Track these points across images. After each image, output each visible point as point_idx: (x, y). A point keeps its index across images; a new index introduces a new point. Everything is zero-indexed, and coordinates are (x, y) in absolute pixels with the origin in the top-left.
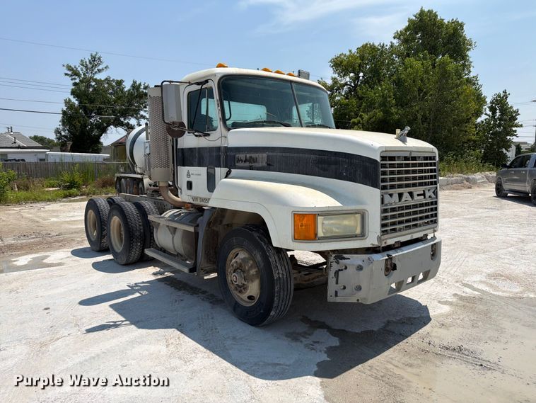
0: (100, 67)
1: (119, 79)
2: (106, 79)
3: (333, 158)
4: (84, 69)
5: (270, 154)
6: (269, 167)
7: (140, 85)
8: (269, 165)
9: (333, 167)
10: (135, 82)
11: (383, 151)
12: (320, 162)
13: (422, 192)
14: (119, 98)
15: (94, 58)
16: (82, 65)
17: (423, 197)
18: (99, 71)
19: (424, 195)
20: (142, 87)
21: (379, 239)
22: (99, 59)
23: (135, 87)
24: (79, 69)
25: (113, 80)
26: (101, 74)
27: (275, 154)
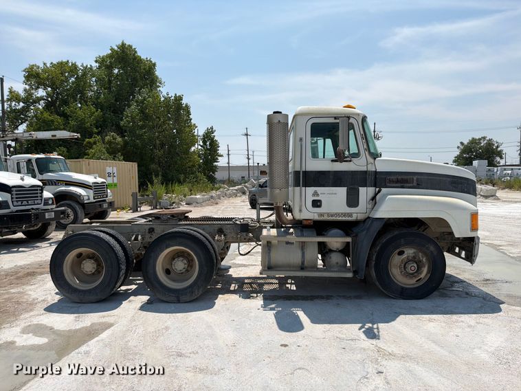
3: (460, 180)
5: (419, 177)
6: (418, 186)
8: (418, 184)
9: (460, 186)
12: (453, 183)
27: (422, 177)
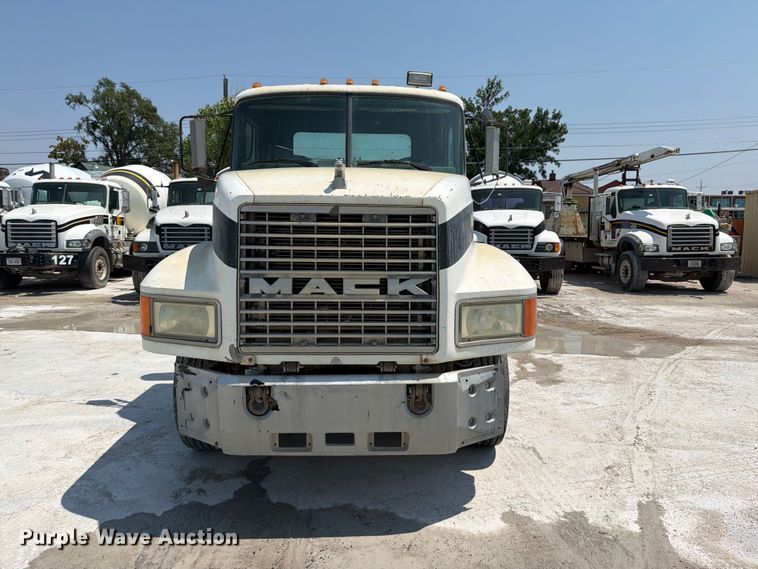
0: (498, 96)
1: (523, 109)
2: (507, 111)
4: (480, 101)
7: (547, 113)
10: (539, 110)
11: (247, 204)
13: (377, 282)
14: (520, 135)
15: (492, 84)
16: (479, 96)
17: (377, 291)
18: (497, 100)
19: (383, 287)
20: (550, 116)
21: (235, 351)
22: (498, 84)
23: (541, 116)
24: (474, 102)
25: (516, 111)
26: (499, 104)
